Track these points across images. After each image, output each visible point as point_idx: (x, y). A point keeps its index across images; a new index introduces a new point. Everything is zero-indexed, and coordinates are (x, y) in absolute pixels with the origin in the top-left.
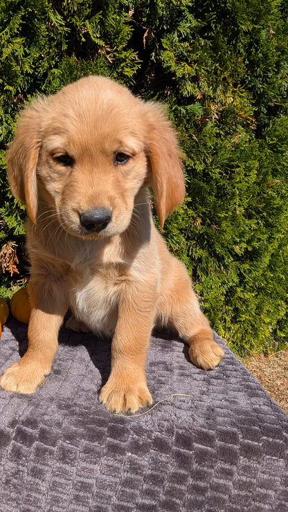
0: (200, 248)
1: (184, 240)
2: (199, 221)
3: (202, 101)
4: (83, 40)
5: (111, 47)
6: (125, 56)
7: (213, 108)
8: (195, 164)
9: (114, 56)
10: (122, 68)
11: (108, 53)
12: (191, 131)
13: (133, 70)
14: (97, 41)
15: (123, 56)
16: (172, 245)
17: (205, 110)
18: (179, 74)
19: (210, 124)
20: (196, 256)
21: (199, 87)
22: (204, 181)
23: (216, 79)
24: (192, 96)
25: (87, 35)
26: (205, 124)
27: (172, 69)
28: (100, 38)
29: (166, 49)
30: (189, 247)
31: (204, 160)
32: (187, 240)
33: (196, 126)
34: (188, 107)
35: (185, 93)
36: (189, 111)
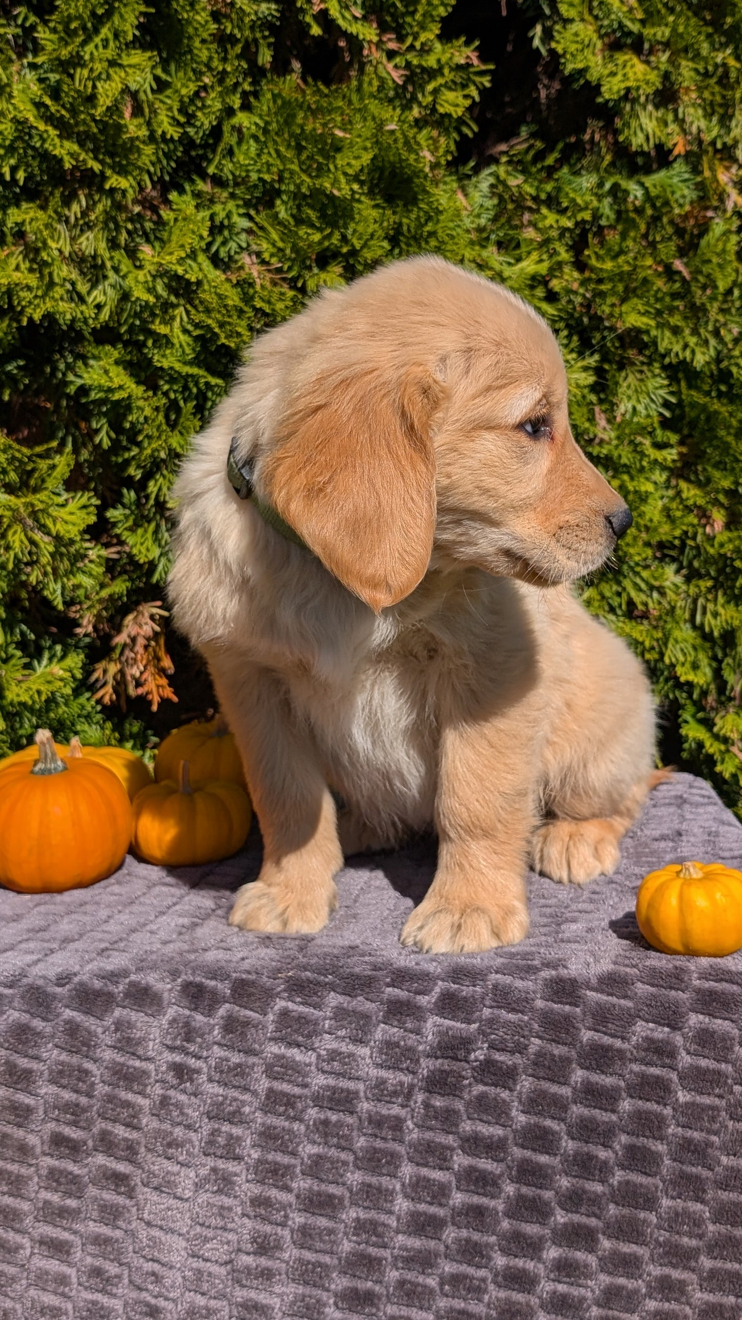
0: (728, 602)
1: (679, 580)
2: (719, 517)
3: (693, 160)
4: (316, 30)
5: (401, 39)
6: (439, 61)
7: (723, 177)
8: (686, 346)
9: (408, 65)
10: (436, 92)
11: (391, 55)
12: (667, 250)
13: (466, 97)
14: (354, 29)
15: (431, 61)
16: (633, 594)
17: (701, 186)
18: (611, 89)
19: (718, 227)
20: (715, 625)
21: (680, 122)
22: (720, 395)
23: (724, 97)
24: (659, 147)
25: (323, 17)
26: (704, 228)
27: (593, 76)
28: (365, 18)
29: (570, 21)
30: (695, 602)
31: (716, 333)
32: (688, 580)
33: (680, 232)
34: (649, 181)
35: (637, 141)
36: (654, 192)
